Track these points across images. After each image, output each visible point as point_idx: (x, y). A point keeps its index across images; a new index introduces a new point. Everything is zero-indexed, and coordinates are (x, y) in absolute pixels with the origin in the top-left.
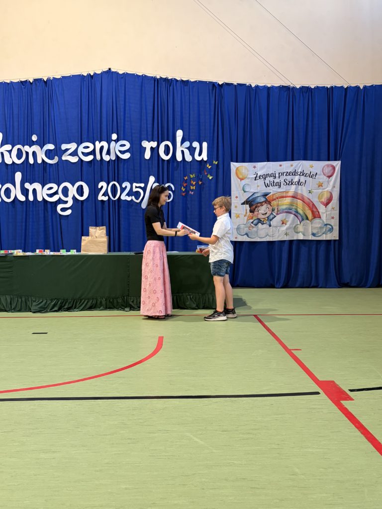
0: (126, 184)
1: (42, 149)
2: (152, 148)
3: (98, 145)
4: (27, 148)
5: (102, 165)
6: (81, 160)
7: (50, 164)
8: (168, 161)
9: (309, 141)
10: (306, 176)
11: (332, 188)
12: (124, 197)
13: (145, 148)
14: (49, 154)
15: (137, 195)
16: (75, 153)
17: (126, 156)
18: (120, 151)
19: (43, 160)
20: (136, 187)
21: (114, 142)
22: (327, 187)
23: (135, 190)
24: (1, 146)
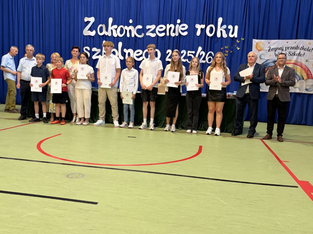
0: (184, 52)
1: (135, 28)
2: (202, 29)
3: (168, 26)
4: (126, 28)
5: (170, 39)
6: (157, 36)
7: (139, 38)
8: (211, 37)
10: (305, 50)
13: (198, 29)
14: (139, 31)
15: (190, 58)
16: (154, 32)
17: (185, 34)
18: (182, 31)
19: (135, 35)
20: (190, 53)
21: (178, 25)
23: (189, 55)
24: (112, 26)
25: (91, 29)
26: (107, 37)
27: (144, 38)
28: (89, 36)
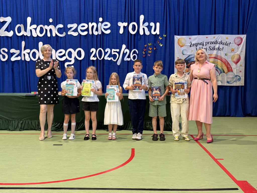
0: (108, 50)
1: (55, 27)
2: (124, 27)
3: (91, 25)
4: (46, 27)
5: (93, 37)
6: (80, 35)
7: (60, 37)
8: (134, 35)
9: (226, 22)
10: (223, 44)
11: (241, 52)
12: (106, 58)
13: (120, 26)
14: (60, 30)
15: (115, 56)
16: (76, 30)
17: (108, 32)
18: (104, 29)
19: (56, 35)
20: (114, 52)
21: (100, 23)
22: (237, 52)
23: (113, 53)
24: (30, 25)
25: (8, 30)
26: (26, 37)
27: (65, 38)
28: (6, 36)
